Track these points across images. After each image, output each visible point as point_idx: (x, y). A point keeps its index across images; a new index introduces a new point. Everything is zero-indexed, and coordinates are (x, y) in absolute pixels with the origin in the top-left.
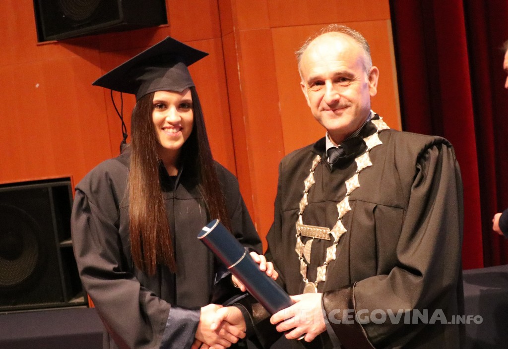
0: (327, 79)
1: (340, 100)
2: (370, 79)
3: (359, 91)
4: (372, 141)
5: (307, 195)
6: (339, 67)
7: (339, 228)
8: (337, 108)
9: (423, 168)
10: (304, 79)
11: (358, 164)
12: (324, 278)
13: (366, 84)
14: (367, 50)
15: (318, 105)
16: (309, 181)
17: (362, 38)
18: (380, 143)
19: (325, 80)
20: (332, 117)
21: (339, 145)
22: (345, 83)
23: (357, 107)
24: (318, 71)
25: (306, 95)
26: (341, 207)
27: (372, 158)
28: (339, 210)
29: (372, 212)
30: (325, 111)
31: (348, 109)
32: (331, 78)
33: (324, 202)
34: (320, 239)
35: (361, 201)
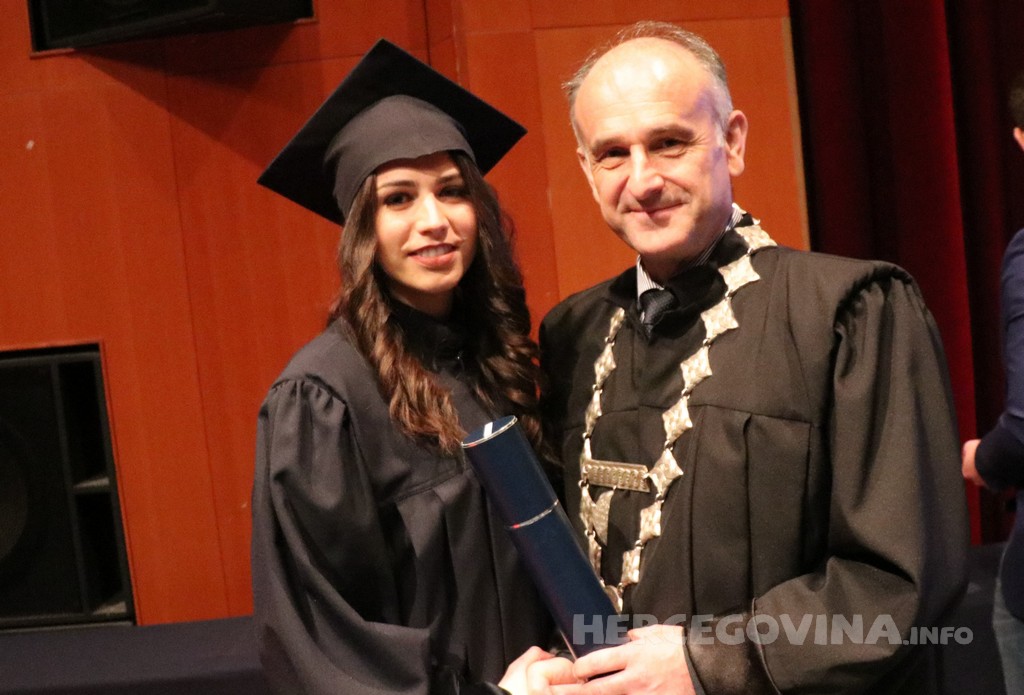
0: (633, 144)
1: (664, 189)
2: (730, 138)
3: (705, 169)
4: (739, 274)
5: (601, 395)
6: (658, 117)
7: (667, 466)
8: (658, 206)
9: (851, 332)
10: (583, 142)
11: (708, 325)
12: (635, 576)
13: (720, 149)
14: (720, 76)
15: (616, 201)
17: (710, 49)
18: (756, 277)
19: (630, 144)
20: (647, 226)
21: (665, 285)
22: (674, 151)
23: (703, 201)
24: (612, 127)
25: (590, 177)
26: (671, 420)
27: (738, 312)
28: (667, 426)
29: (742, 433)
30: (632, 213)
31: (684, 208)
32: (643, 142)
33: (635, 409)
34: (629, 491)
35: (716, 406)
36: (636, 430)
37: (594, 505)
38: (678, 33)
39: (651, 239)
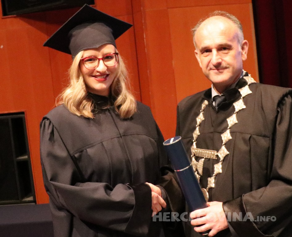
1: (222, 63)
2: (243, 48)
3: (235, 57)
4: (245, 91)
5: (199, 128)
6: (221, 41)
7: (223, 151)
8: (220, 68)
9: (282, 110)
10: (197, 48)
11: (236, 107)
12: (213, 185)
13: (240, 52)
14: (240, 29)
15: (207, 66)
16: (200, 118)
17: (237, 20)
18: (251, 92)
19: (212, 49)
21: (222, 94)
22: (226, 51)
23: (233, 68)
24: (207, 43)
25: (199, 60)
26: (224, 137)
27: (245, 103)
28: (223, 139)
29: (248, 140)
30: (212, 70)
31: (227, 70)
32: (216, 48)
33: (212, 133)
34: (210, 159)
35: (240, 132)
36: (212, 139)
37: (197, 163)
38: (228, 15)
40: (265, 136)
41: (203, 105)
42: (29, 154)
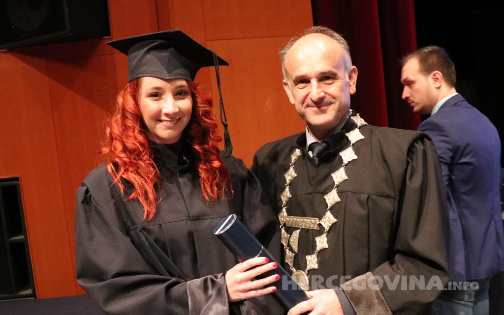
0: (312, 78)
1: (325, 97)
2: (350, 77)
3: (342, 90)
4: (355, 136)
5: (290, 188)
6: (323, 67)
7: (329, 218)
8: (322, 105)
10: (288, 77)
13: (347, 82)
15: (303, 102)
16: (290, 175)
18: (363, 137)
19: (310, 79)
20: (317, 113)
21: (322, 140)
22: (329, 81)
23: (340, 103)
24: (303, 71)
25: (289, 92)
26: (329, 198)
27: (357, 152)
28: (327, 201)
29: (366, 202)
30: (310, 108)
31: (332, 106)
32: (317, 77)
33: (311, 194)
34: (308, 229)
35: (352, 192)
36: (312, 203)
37: (289, 235)
38: (329, 32)
39: (318, 119)
40: (387, 197)
41: (292, 156)
42: (26, 233)
